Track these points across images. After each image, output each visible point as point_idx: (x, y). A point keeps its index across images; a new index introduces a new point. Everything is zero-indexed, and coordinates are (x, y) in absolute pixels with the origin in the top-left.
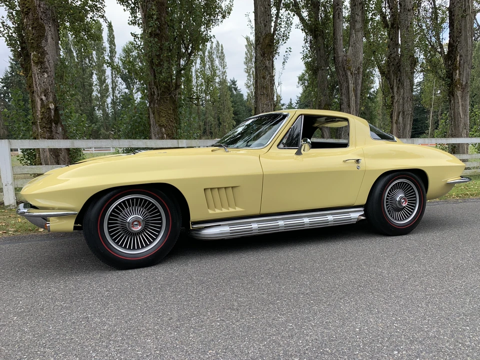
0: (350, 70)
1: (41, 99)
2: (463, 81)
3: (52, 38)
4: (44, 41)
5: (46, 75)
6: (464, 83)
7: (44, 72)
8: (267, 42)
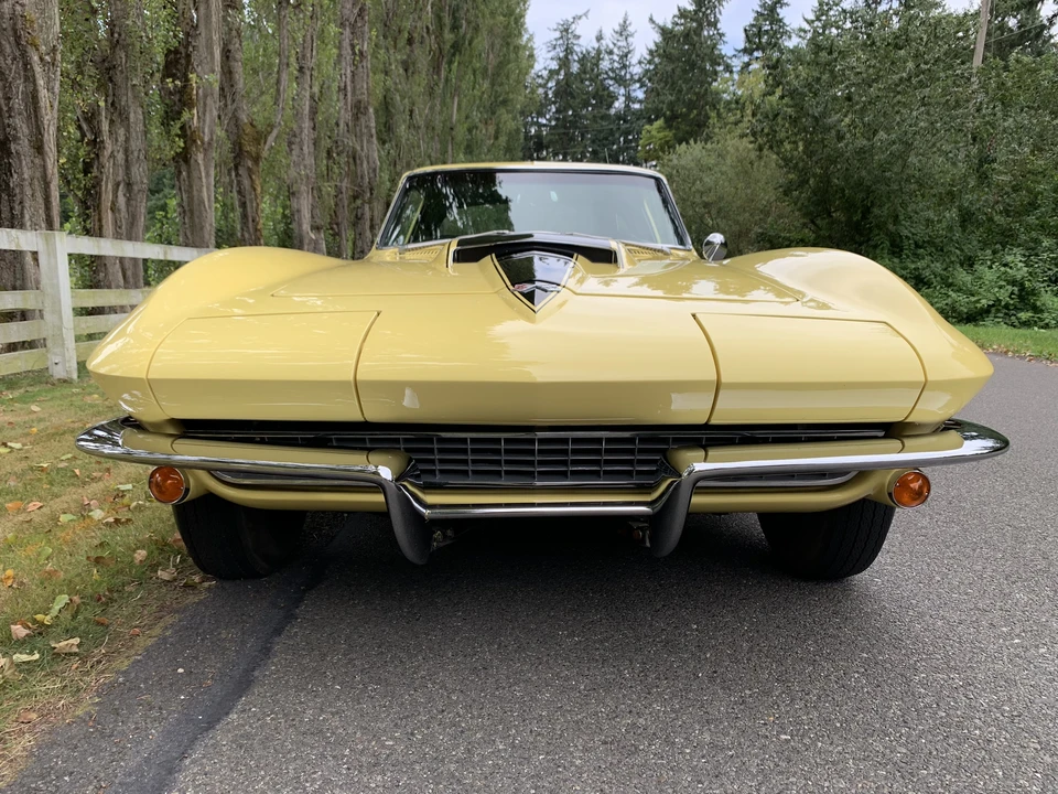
0: (37, 50)
2: (203, 133)
6: (206, 139)
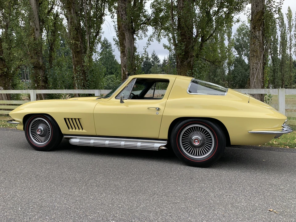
1: (123, 70)
3: (128, 39)
4: (124, 41)
5: (125, 58)
7: (125, 56)
8: (258, 17)
